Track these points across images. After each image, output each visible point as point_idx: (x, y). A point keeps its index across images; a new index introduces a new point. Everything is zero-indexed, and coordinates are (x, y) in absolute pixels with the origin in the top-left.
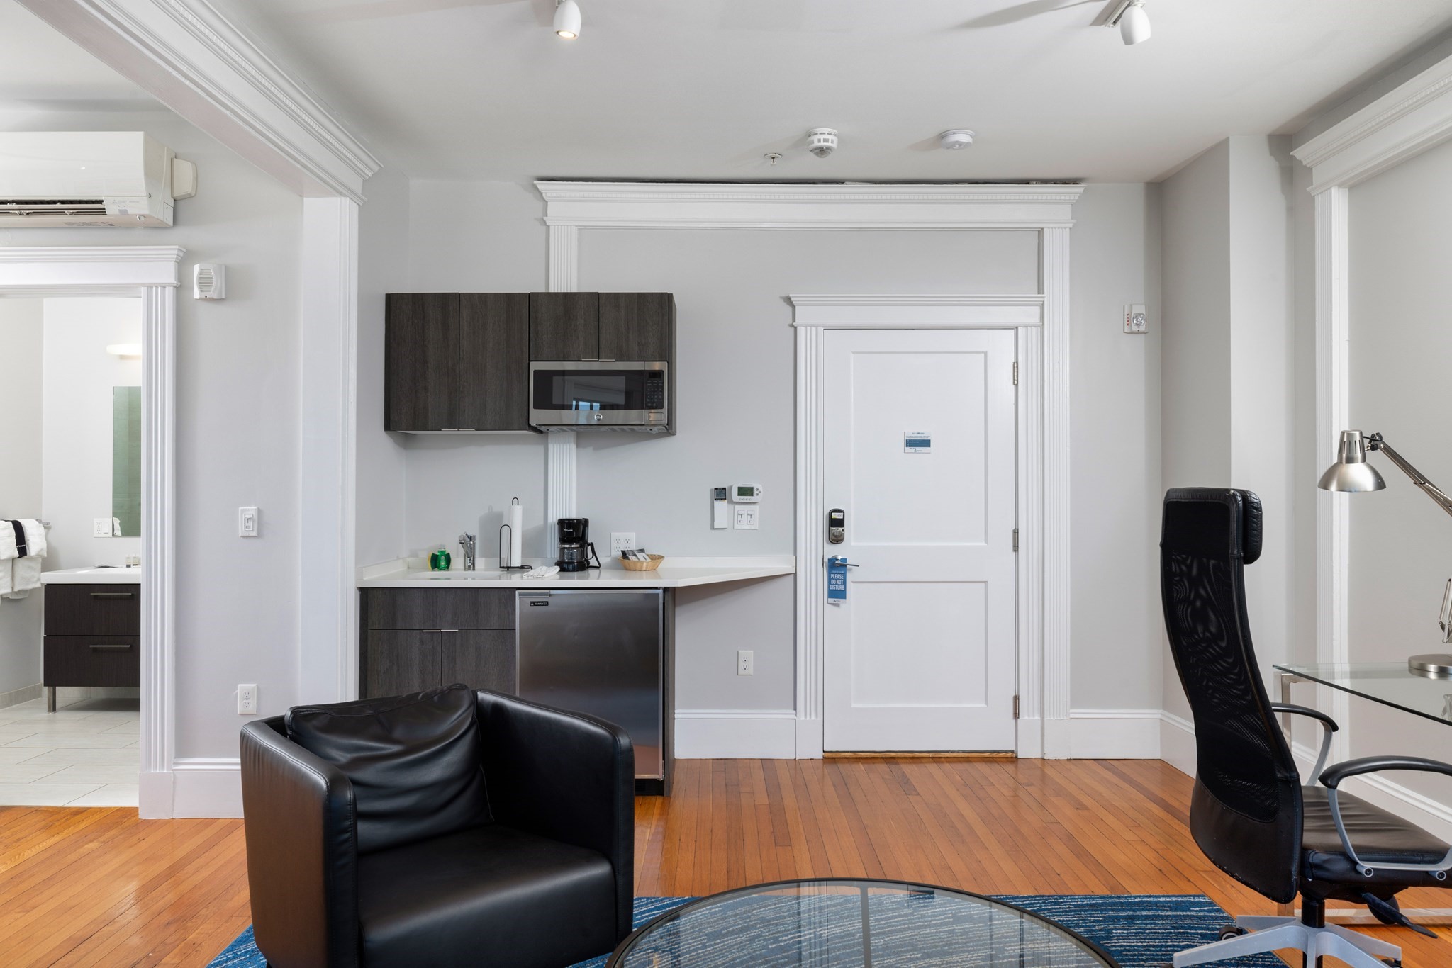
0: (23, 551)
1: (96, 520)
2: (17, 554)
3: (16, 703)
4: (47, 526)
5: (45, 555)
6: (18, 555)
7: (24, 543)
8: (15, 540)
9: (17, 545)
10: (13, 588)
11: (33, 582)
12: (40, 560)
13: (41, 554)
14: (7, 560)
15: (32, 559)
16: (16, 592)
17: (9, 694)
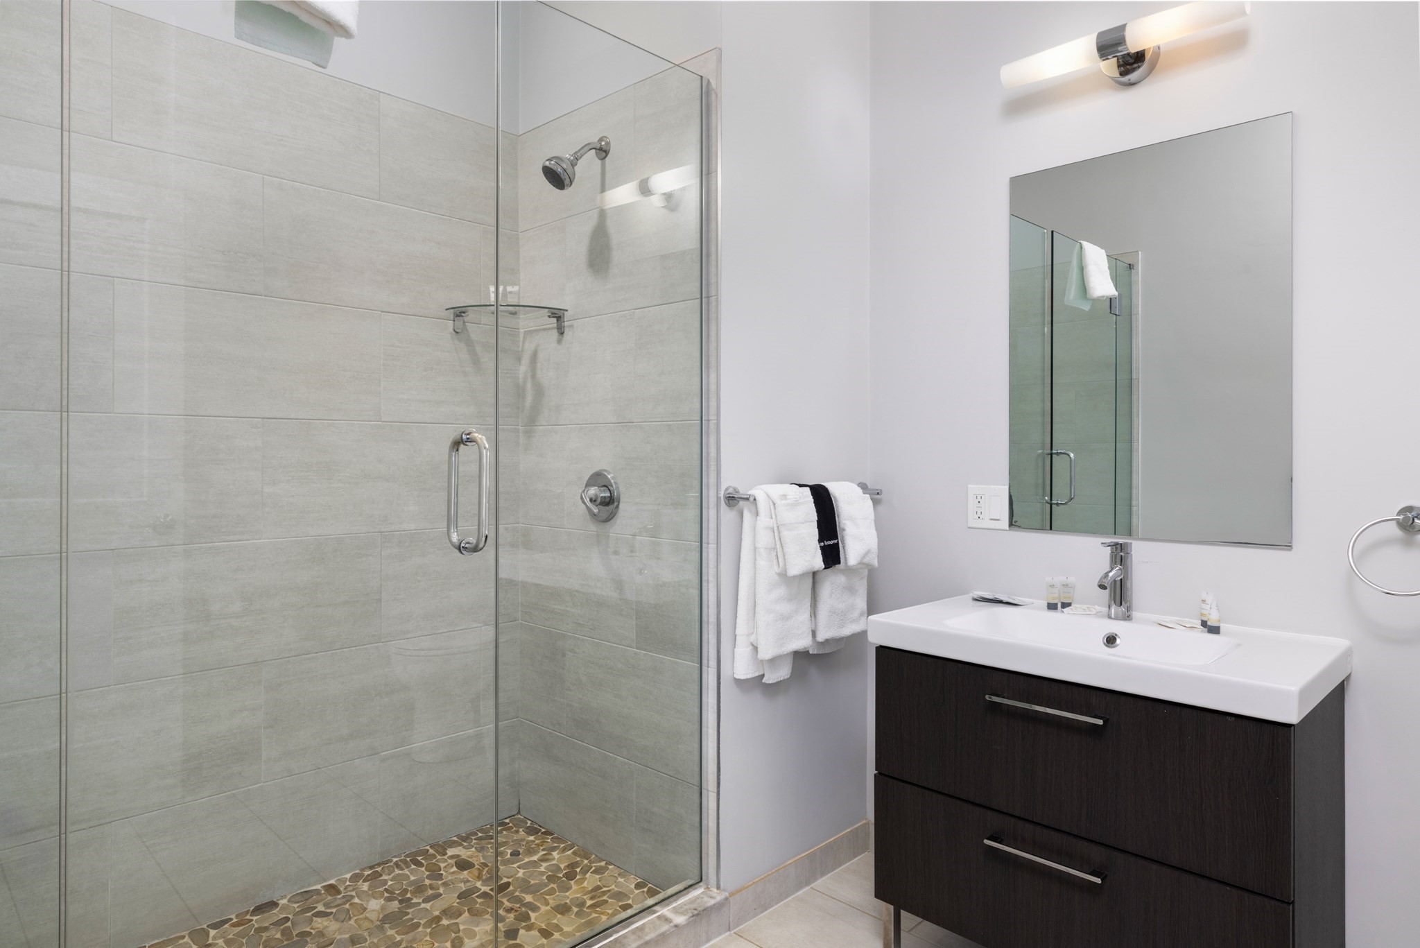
0: (832, 555)
1: (973, 489)
2: (818, 562)
3: (823, 875)
4: (876, 497)
5: (875, 563)
6: (823, 566)
7: (836, 538)
8: (816, 532)
9: (820, 540)
10: (814, 633)
11: (853, 621)
12: (866, 572)
13: (866, 560)
14: (802, 576)
15: (850, 571)
16: (822, 643)
17: (813, 855)
